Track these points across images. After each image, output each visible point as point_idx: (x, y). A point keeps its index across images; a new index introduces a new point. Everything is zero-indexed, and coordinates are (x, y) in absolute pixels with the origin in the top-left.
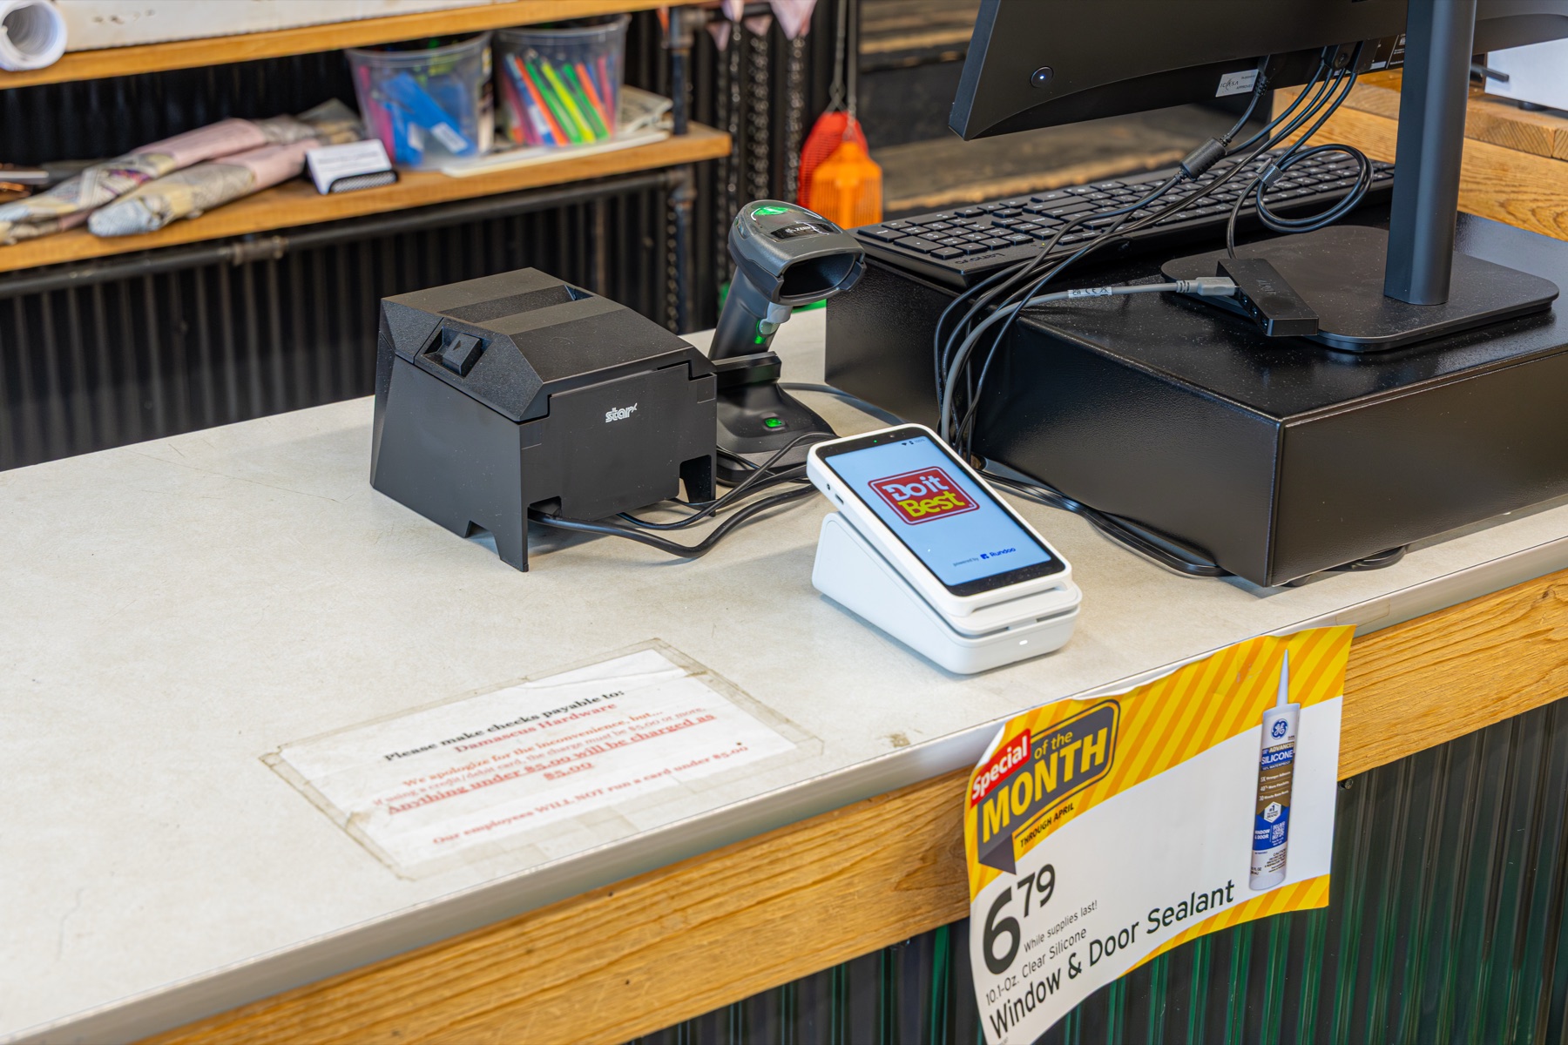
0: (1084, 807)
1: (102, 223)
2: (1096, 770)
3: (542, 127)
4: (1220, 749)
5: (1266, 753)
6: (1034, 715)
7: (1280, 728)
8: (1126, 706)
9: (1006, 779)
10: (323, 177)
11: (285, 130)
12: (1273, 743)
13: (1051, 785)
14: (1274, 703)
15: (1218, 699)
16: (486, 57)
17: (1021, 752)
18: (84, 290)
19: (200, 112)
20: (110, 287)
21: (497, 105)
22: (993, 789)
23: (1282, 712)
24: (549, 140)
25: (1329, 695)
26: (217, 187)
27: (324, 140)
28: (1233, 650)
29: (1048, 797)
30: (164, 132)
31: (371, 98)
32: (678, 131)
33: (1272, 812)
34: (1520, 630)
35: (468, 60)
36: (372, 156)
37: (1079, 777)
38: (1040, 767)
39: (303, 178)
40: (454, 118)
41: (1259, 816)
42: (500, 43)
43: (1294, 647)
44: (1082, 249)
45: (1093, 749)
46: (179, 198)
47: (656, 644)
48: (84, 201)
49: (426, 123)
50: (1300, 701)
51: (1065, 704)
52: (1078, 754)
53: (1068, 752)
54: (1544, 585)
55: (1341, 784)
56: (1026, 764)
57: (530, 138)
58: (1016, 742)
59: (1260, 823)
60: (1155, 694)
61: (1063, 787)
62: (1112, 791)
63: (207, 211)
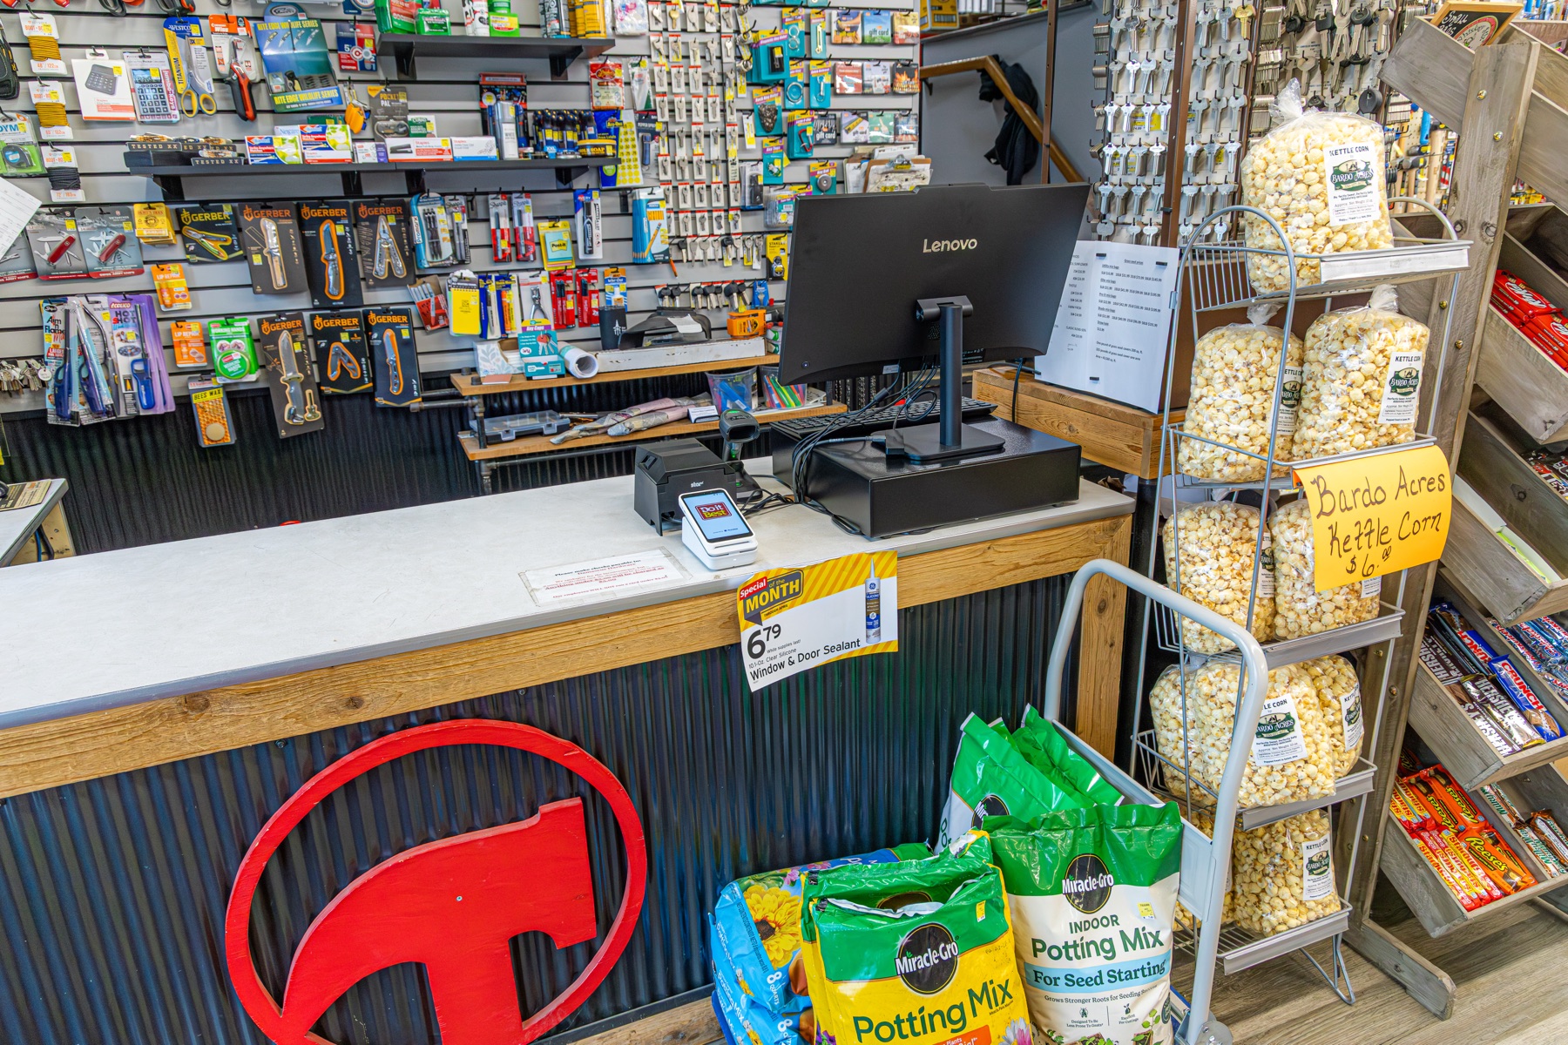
0: (792, 606)
1: (611, 432)
2: (796, 594)
3: (777, 402)
4: (848, 591)
5: (868, 594)
6: (768, 572)
7: (873, 586)
8: (806, 572)
9: (758, 592)
10: (693, 417)
11: (684, 401)
12: (870, 591)
13: (777, 597)
14: (869, 576)
15: (845, 574)
16: (755, 376)
17: (762, 585)
18: (609, 455)
19: (651, 395)
20: (618, 454)
21: (760, 394)
22: (751, 595)
23: (873, 580)
24: (779, 406)
25: (891, 575)
26: (653, 420)
27: (697, 405)
28: (849, 557)
29: (776, 601)
30: (638, 402)
31: (714, 390)
32: (829, 403)
33: (873, 616)
34: (980, 560)
35: (748, 377)
36: (712, 410)
37: (789, 596)
38: (772, 590)
39: (687, 418)
40: (743, 397)
41: (868, 617)
42: (759, 371)
43: (875, 557)
44: (837, 427)
45: (794, 586)
46: (637, 424)
47: (661, 548)
48: (605, 424)
49: (733, 400)
50: (880, 577)
51: (780, 569)
52: (788, 587)
53: (784, 586)
54: (988, 545)
55: (899, 611)
56: (766, 588)
57: (772, 406)
58: (761, 580)
59: (868, 619)
60: (817, 570)
61: (782, 598)
62: (804, 602)
63: (648, 429)
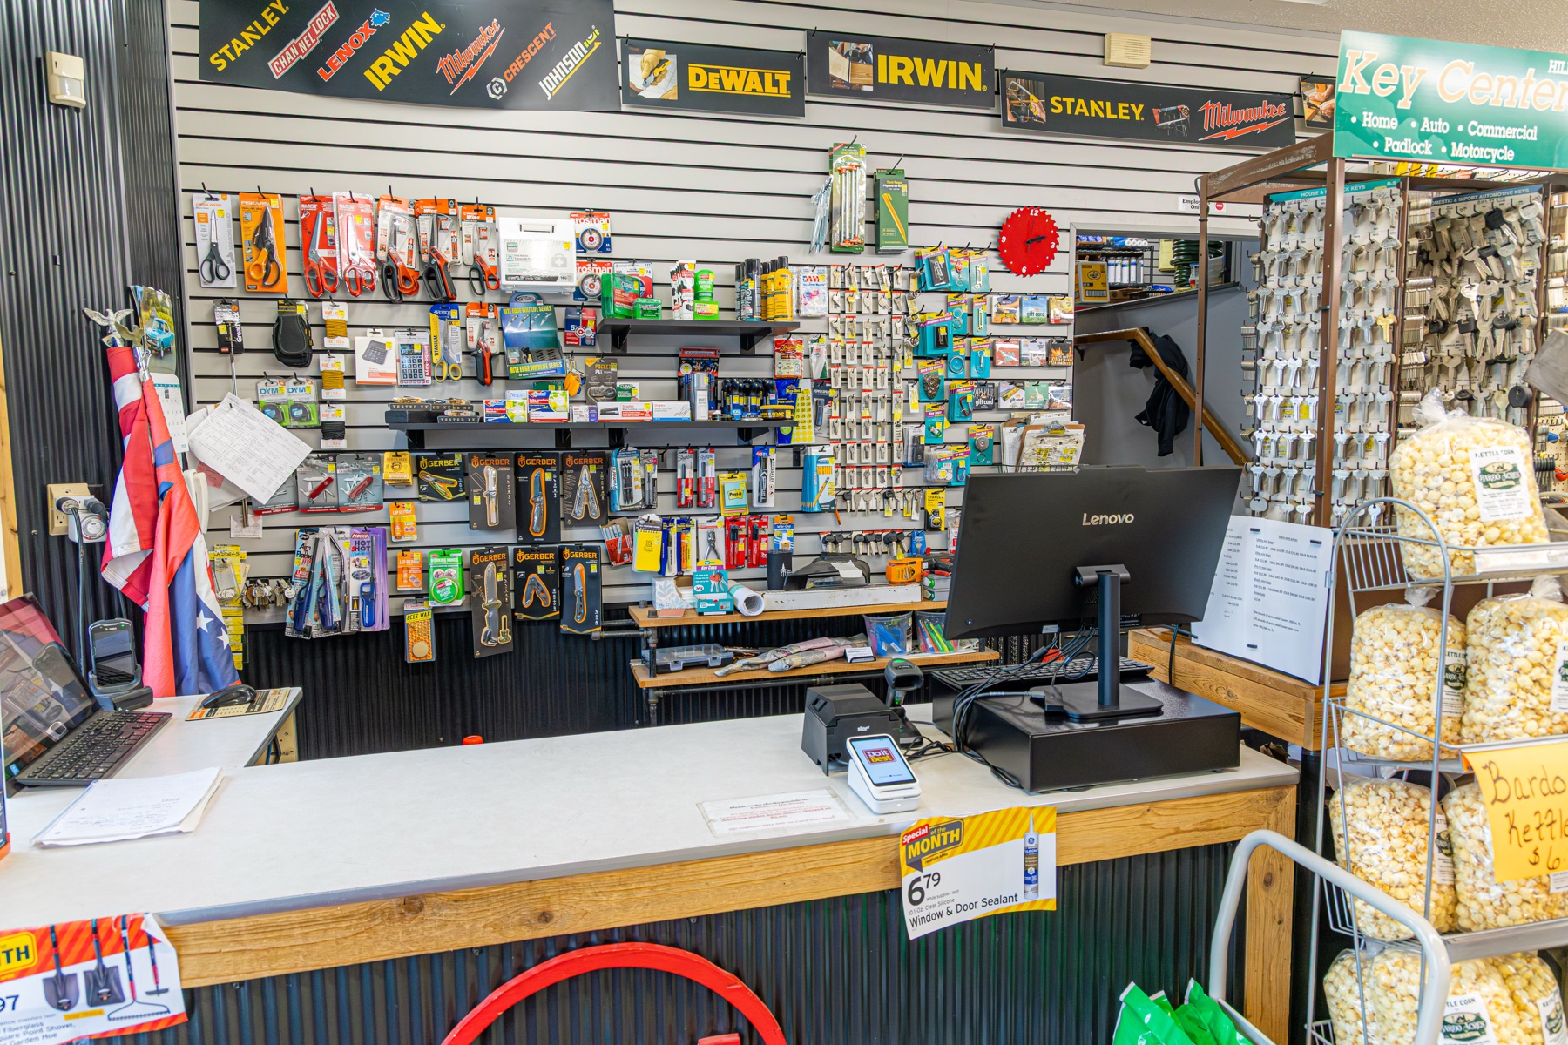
0: (952, 855)
1: (772, 667)
2: (956, 843)
3: (930, 646)
4: (1007, 844)
5: (1026, 849)
6: (930, 819)
7: (1031, 840)
8: (966, 822)
9: (920, 838)
10: (849, 657)
11: (842, 641)
12: (1029, 845)
13: (938, 845)
14: (1028, 831)
15: (1004, 826)
16: (910, 620)
17: (924, 831)
18: (766, 689)
19: (809, 634)
20: (775, 689)
21: (915, 638)
22: (913, 841)
23: (1032, 834)
24: (932, 650)
25: (1050, 831)
26: (811, 658)
27: (854, 645)
28: (1009, 810)
29: (936, 849)
30: (797, 640)
31: (871, 632)
32: (981, 650)
33: (1031, 871)
34: (1139, 821)
35: (903, 621)
36: (868, 651)
37: (949, 844)
38: (933, 838)
39: (844, 657)
40: (898, 640)
41: (1026, 872)
42: (915, 616)
43: (1034, 812)
44: (998, 681)
45: (955, 835)
46: (797, 661)
47: (828, 788)
48: (767, 660)
49: (888, 642)
50: (1039, 831)
51: (942, 818)
52: (949, 836)
53: (945, 835)
54: (1147, 807)
55: (1058, 868)
56: (927, 835)
57: (926, 649)
58: (923, 827)
59: (1026, 874)
60: (977, 821)
61: (942, 847)
62: (963, 852)
63: (808, 666)
